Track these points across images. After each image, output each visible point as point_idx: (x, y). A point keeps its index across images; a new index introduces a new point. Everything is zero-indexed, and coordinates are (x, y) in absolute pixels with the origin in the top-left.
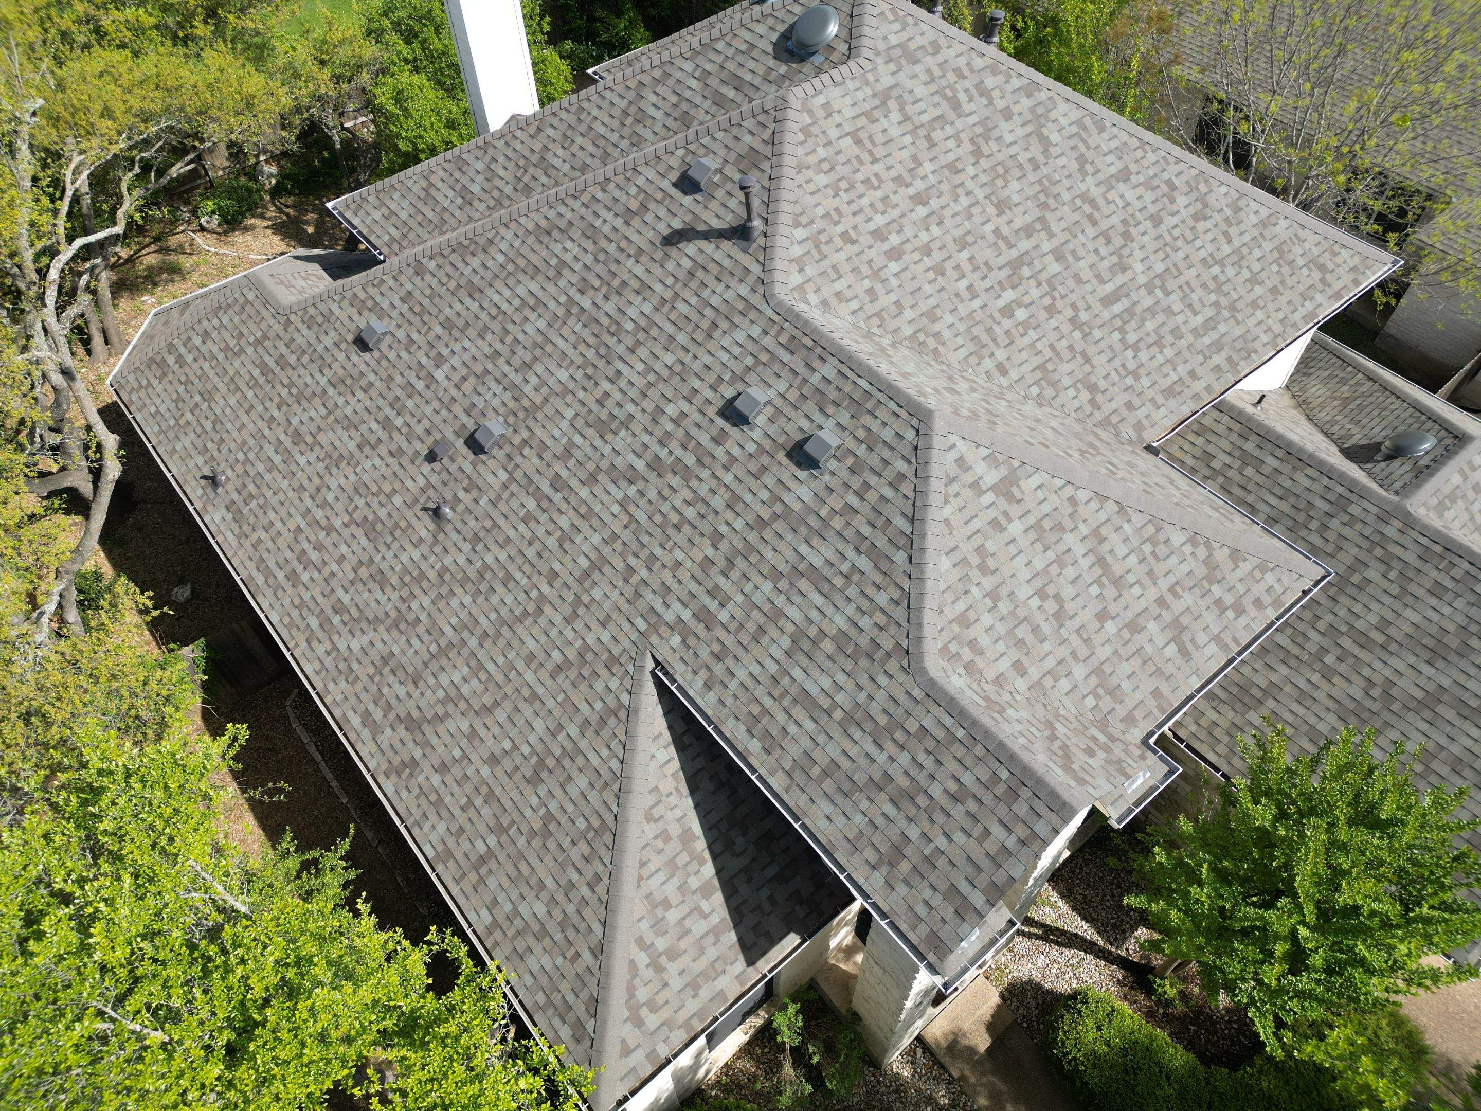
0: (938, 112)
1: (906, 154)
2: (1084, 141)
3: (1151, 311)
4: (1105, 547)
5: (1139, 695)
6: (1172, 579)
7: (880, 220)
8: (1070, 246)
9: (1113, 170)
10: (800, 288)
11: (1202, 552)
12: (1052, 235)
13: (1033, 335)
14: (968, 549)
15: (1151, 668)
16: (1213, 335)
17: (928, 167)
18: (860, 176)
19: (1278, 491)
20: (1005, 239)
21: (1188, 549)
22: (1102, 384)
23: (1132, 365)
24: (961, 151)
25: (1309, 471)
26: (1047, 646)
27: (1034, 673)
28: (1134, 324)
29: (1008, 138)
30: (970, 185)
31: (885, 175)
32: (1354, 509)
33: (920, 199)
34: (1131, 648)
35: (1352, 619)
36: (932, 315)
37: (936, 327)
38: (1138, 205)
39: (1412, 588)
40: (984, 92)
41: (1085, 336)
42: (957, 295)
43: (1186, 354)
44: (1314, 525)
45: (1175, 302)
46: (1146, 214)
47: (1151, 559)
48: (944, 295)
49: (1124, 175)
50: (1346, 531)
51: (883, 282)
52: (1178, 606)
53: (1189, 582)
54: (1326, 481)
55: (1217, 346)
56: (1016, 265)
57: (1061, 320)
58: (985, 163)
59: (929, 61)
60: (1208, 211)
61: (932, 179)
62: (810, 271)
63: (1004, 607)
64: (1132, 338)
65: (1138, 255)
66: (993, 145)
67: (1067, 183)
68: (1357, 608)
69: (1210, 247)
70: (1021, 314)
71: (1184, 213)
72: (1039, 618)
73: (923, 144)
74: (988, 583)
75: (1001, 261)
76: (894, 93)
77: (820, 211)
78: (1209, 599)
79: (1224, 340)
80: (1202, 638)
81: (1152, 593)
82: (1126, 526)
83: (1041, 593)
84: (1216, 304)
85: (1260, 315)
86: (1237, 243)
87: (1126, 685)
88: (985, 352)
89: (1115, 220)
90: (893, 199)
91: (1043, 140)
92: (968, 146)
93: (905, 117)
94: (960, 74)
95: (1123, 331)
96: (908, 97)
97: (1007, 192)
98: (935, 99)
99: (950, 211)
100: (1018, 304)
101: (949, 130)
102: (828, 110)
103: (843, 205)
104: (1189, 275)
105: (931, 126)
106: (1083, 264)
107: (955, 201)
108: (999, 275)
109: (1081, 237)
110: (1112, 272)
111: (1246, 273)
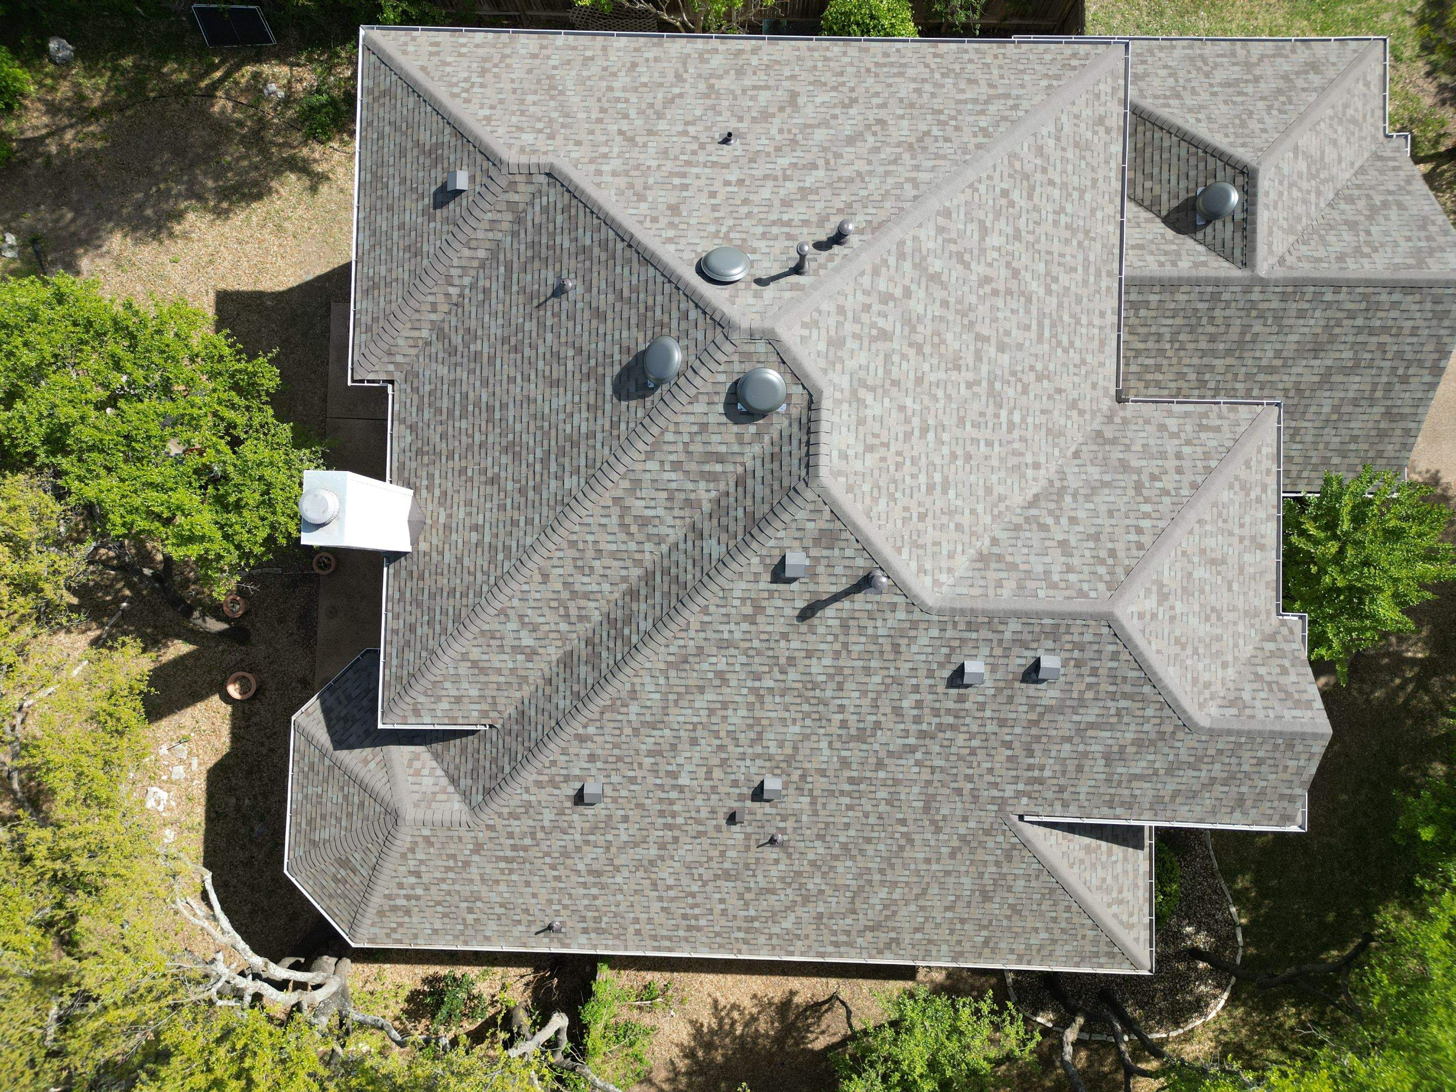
0: (882, 356)
1: (894, 413)
2: (950, 241)
3: (1060, 305)
4: (1208, 552)
5: (1263, 598)
6: (1237, 520)
7: (922, 478)
8: (1001, 331)
9: (976, 236)
10: (935, 582)
12: (989, 339)
13: (1030, 420)
14: (1172, 649)
15: (1258, 577)
16: (1092, 270)
17: (909, 402)
18: (892, 468)
19: (1168, 313)
20: (974, 382)
21: (1232, 495)
22: (1075, 394)
23: (1077, 360)
24: (912, 363)
25: (1183, 289)
26: (1225, 637)
28: (1060, 329)
29: (920, 309)
30: (934, 377)
31: (899, 446)
32: (1226, 296)
33: (924, 431)
34: (1247, 581)
35: (1257, 362)
36: (988, 490)
37: (995, 494)
38: (1003, 239)
39: (1286, 322)
40: (886, 298)
41: (1048, 378)
42: (986, 458)
43: (1091, 306)
44: (1204, 321)
45: (1064, 279)
46: (1011, 240)
47: (1225, 526)
48: (982, 468)
49: (984, 231)
50: (1227, 313)
51: (956, 511)
52: (1247, 530)
53: (1243, 510)
54: (1197, 289)
56: (991, 392)
57: (1034, 389)
58: (927, 350)
59: (848, 327)
60: (1031, 180)
61: (917, 407)
62: (928, 566)
63: (1201, 650)
64: (1065, 343)
65: (1028, 277)
66: (920, 328)
67: (966, 289)
68: (1258, 354)
69: (1050, 207)
70: (1017, 418)
71: (1024, 203)
72: (1214, 631)
73: (895, 391)
75: (984, 398)
76: (855, 383)
77: (899, 523)
78: (1253, 505)
80: (1263, 528)
81: (1236, 541)
83: (1207, 619)
84: (1080, 244)
85: (1099, 215)
86: (1058, 180)
87: (1257, 602)
88: (1023, 468)
89: (1003, 272)
90: (915, 453)
91: (935, 278)
92: (912, 352)
93: (873, 389)
94: (867, 308)
95: (1059, 343)
96: (862, 374)
97: (950, 349)
98: (874, 350)
99: (940, 412)
100: (1011, 413)
101: (896, 358)
102: (844, 456)
103: (903, 501)
104: (1056, 247)
105: (887, 372)
106: (1014, 332)
107: (937, 400)
108: (990, 411)
109: (1000, 315)
110: (1028, 312)
111: (1076, 195)
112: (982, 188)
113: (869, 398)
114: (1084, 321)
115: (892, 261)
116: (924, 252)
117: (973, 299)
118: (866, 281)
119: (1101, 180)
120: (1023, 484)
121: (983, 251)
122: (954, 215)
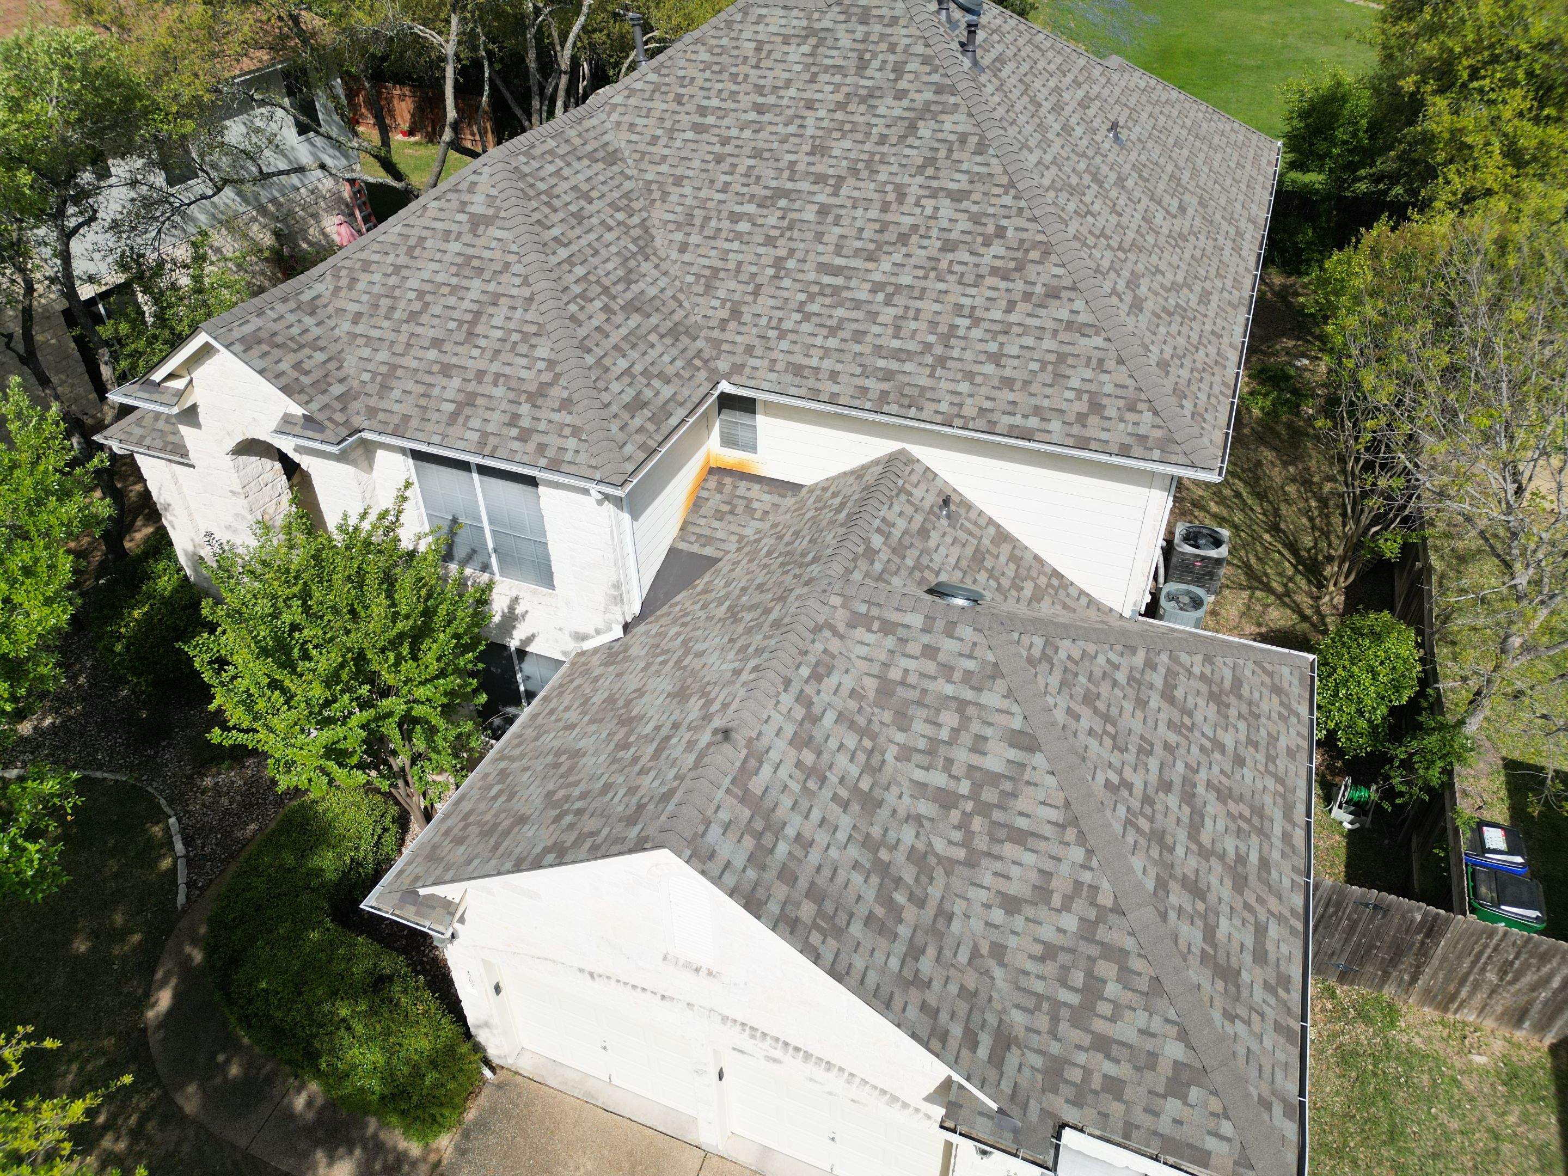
0: (842, 63)
1: (786, 75)
2: (950, 150)
3: (858, 304)
4: (491, 310)
5: (396, 407)
6: (507, 370)
7: (715, 102)
8: (842, 212)
9: (952, 186)
10: (614, 107)
11: (547, 377)
12: (836, 194)
13: (735, 245)
14: (416, 232)
15: (423, 402)
16: (894, 365)
17: (792, 92)
18: (734, 70)
20: (793, 171)
21: (541, 365)
22: (747, 318)
23: (788, 325)
24: (831, 97)
26: (386, 324)
27: (359, 329)
28: (828, 301)
29: (881, 110)
30: (810, 122)
31: (753, 79)
33: (760, 109)
34: (428, 379)
36: (679, 181)
37: (671, 189)
38: (945, 224)
40: (899, 69)
43: (848, 357)
46: (945, 235)
47: (508, 346)
48: (704, 175)
49: (958, 197)
51: (671, 138)
52: (486, 388)
53: (513, 384)
55: (888, 376)
56: (781, 193)
57: (768, 254)
58: (839, 115)
59: (877, 28)
60: (1016, 275)
62: (632, 101)
63: (393, 280)
64: (813, 308)
65: (898, 258)
66: (863, 108)
67: (894, 168)
69: (979, 301)
70: (743, 226)
71: (987, 259)
72: (402, 305)
73: (807, 76)
74: (403, 260)
75: (774, 184)
76: (822, 35)
77: (682, 73)
78: (513, 408)
79: (900, 377)
80: (475, 423)
81: (482, 365)
82: (520, 311)
83: (421, 294)
84: (928, 347)
85: (964, 387)
86: (1013, 318)
87: (396, 394)
88: (687, 229)
89: (909, 220)
90: (741, 97)
91: (912, 128)
92: (840, 97)
93: (812, 54)
95: (811, 297)
96: (830, 42)
97: (834, 144)
98: (850, 54)
99: (773, 129)
100: (751, 218)
101: (838, 79)
102: (760, 20)
103: (700, 78)
104: (928, 306)
105: (827, 69)
106: (837, 230)
107: (786, 125)
108: (759, 191)
109: (859, 212)
110: (857, 253)
111: (993, 347)
112: (1007, 200)
113: (806, 49)
114: (832, 343)
115: (935, 78)
116: (942, 117)
117: (883, 177)
118: (920, 49)
119: (1011, 397)
120: (671, 226)
121: (933, 196)
122: (978, 159)
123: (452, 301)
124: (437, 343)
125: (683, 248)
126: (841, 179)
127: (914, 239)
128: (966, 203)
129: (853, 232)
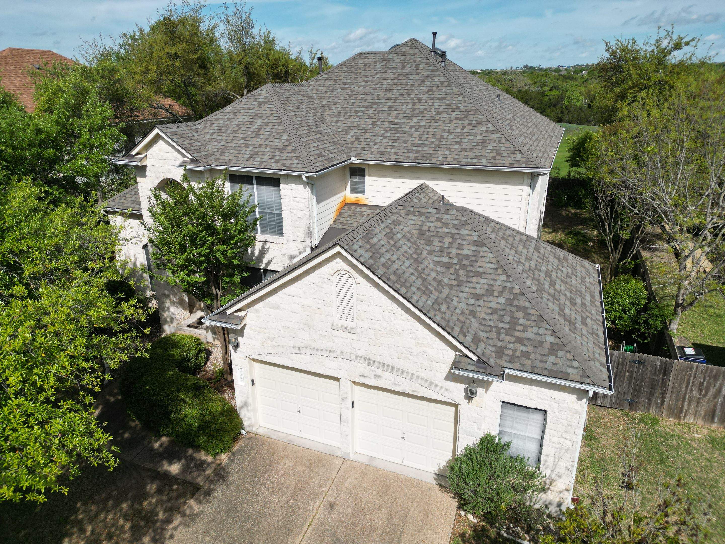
0: (396, 67)
1: (376, 72)
2: (438, 87)
3: (405, 132)
4: (265, 127)
5: (226, 158)
6: (271, 143)
7: (349, 81)
8: (398, 107)
9: (439, 96)
10: (311, 85)
11: (286, 144)
12: (395, 102)
13: (357, 120)
14: (237, 108)
15: (237, 155)
16: (419, 148)
17: (378, 76)
20: (379, 97)
21: (284, 141)
22: (362, 140)
23: (378, 140)
24: (392, 76)
26: (224, 135)
27: (213, 137)
28: (393, 132)
29: (411, 78)
30: (385, 83)
31: (363, 73)
33: (366, 81)
34: (240, 149)
36: (335, 104)
37: (332, 106)
38: (437, 107)
40: (417, 67)
43: (402, 148)
46: (437, 110)
47: (271, 137)
48: (345, 101)
49: (441, 99)
51: (332, 92)
52: (262, 149)
53: (273, 147)
55: (417, 152)
56: (374, 104)
57: (370, 121)
58: (395, 81)
60: (465, 119)
62: (318, 83)
63: (227, 122)
64: (388, 135)
65: (419, 118)
66: (404, 78)
67: (417, 93)
69: (451, 127)
70: (360, 114)
71: (453, 115)
72: (230, 129)
73: (383, 71)
74: (232, 117)
75: (371, 101)
76: (389, 60)
77: (336, 74)
79: (422, 152)
80: (258, 159)
81: (261, 143)
82: (276, 126)
83: (238, 125)
84: (432, 142)
85: (447, 152)
86: (465, 131)
89: (423, 107)
90: (359, 79)
91: (423, 82)
92: (396, 76)
93: (385, 65)
94: (415, 61)
95: (387, 132)
96: (391, 62)
97: (394, 88)
98: (399, 64)
99: (371, 86)
100: (363, 112)
101: (395, 71)
102: (365, 58)
103: (343, 75)
104: (432, 131)
105: (390, 69)
106: (396, 112)
107: (376, 85)
108: (366, 104)
109: (404, 106)
110: (404, 118)
111: (458, 140)
112: (460, 98)
113: (382, 64)
114: (395, 144)
115: (431, 68)
116: (434, 78)
117: (413, 96)
118: (425, 60)
119: (466, 154)
120: (332, 116)
121: (432, 99)
122: (448, 88)
123: (250, 126)
124: (243, 138)
125: (337, 122)
126: (397, 98)
127: (425, 112)
128: (444, 101)
129: (402, 112)
